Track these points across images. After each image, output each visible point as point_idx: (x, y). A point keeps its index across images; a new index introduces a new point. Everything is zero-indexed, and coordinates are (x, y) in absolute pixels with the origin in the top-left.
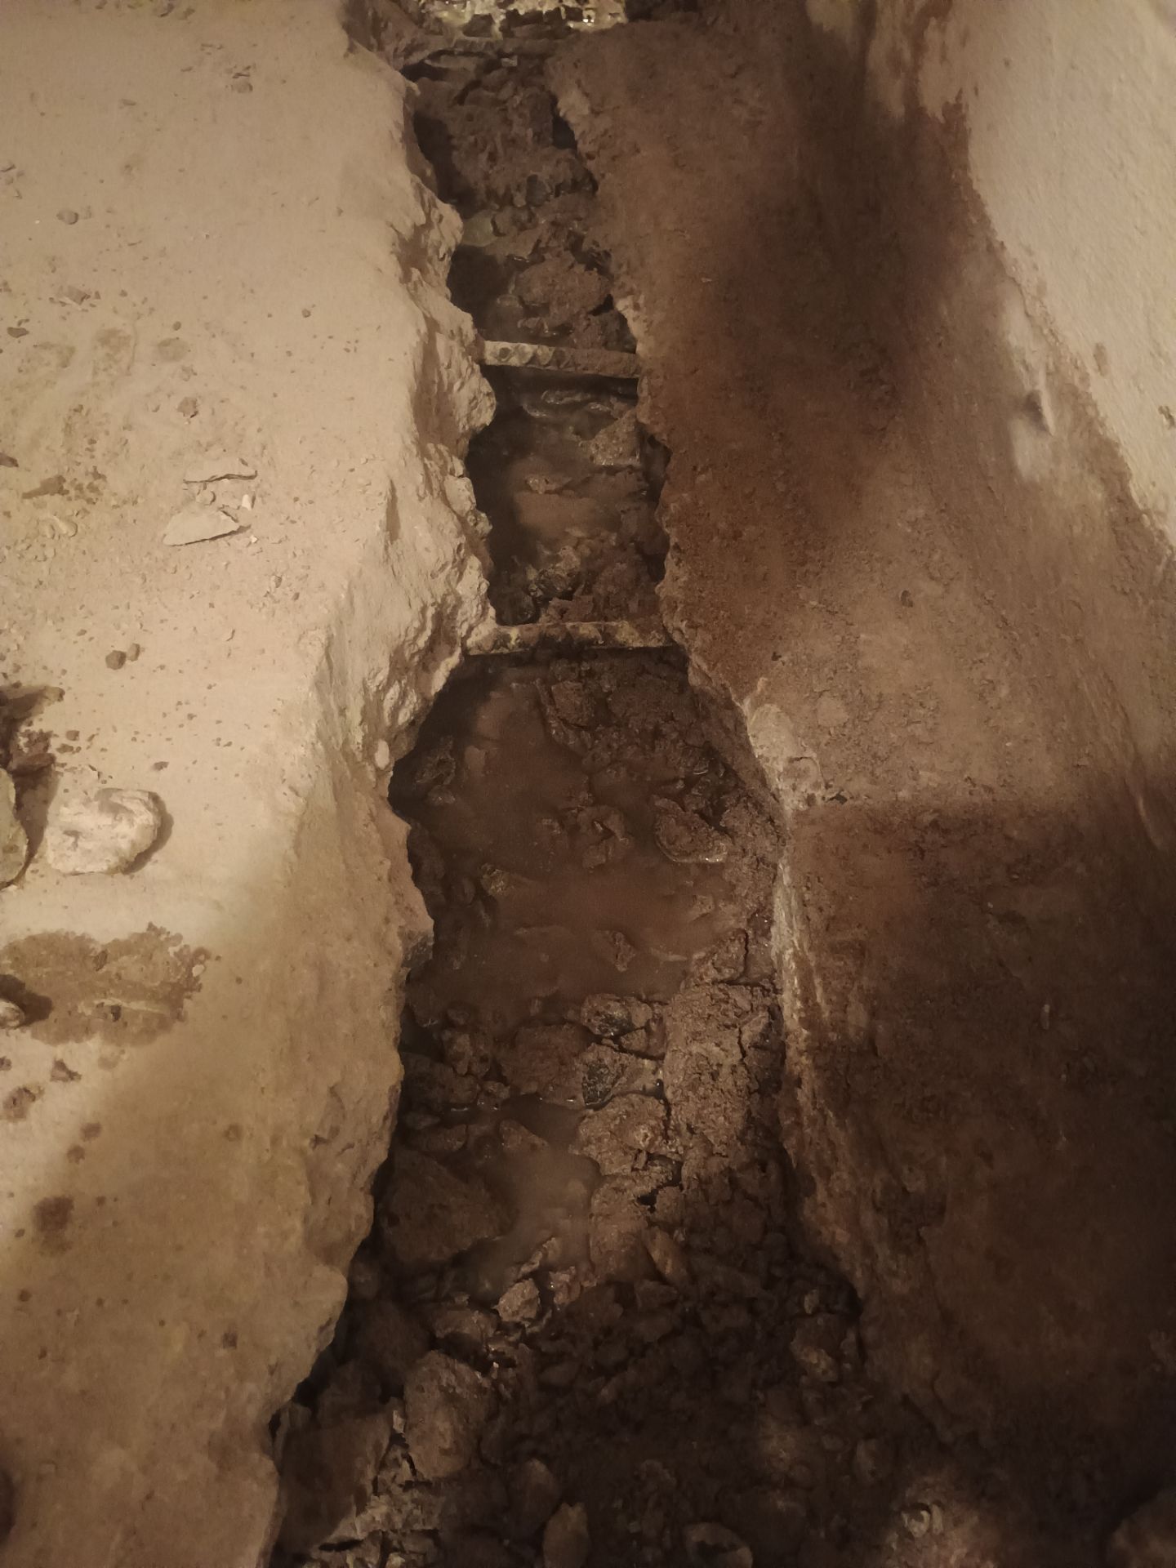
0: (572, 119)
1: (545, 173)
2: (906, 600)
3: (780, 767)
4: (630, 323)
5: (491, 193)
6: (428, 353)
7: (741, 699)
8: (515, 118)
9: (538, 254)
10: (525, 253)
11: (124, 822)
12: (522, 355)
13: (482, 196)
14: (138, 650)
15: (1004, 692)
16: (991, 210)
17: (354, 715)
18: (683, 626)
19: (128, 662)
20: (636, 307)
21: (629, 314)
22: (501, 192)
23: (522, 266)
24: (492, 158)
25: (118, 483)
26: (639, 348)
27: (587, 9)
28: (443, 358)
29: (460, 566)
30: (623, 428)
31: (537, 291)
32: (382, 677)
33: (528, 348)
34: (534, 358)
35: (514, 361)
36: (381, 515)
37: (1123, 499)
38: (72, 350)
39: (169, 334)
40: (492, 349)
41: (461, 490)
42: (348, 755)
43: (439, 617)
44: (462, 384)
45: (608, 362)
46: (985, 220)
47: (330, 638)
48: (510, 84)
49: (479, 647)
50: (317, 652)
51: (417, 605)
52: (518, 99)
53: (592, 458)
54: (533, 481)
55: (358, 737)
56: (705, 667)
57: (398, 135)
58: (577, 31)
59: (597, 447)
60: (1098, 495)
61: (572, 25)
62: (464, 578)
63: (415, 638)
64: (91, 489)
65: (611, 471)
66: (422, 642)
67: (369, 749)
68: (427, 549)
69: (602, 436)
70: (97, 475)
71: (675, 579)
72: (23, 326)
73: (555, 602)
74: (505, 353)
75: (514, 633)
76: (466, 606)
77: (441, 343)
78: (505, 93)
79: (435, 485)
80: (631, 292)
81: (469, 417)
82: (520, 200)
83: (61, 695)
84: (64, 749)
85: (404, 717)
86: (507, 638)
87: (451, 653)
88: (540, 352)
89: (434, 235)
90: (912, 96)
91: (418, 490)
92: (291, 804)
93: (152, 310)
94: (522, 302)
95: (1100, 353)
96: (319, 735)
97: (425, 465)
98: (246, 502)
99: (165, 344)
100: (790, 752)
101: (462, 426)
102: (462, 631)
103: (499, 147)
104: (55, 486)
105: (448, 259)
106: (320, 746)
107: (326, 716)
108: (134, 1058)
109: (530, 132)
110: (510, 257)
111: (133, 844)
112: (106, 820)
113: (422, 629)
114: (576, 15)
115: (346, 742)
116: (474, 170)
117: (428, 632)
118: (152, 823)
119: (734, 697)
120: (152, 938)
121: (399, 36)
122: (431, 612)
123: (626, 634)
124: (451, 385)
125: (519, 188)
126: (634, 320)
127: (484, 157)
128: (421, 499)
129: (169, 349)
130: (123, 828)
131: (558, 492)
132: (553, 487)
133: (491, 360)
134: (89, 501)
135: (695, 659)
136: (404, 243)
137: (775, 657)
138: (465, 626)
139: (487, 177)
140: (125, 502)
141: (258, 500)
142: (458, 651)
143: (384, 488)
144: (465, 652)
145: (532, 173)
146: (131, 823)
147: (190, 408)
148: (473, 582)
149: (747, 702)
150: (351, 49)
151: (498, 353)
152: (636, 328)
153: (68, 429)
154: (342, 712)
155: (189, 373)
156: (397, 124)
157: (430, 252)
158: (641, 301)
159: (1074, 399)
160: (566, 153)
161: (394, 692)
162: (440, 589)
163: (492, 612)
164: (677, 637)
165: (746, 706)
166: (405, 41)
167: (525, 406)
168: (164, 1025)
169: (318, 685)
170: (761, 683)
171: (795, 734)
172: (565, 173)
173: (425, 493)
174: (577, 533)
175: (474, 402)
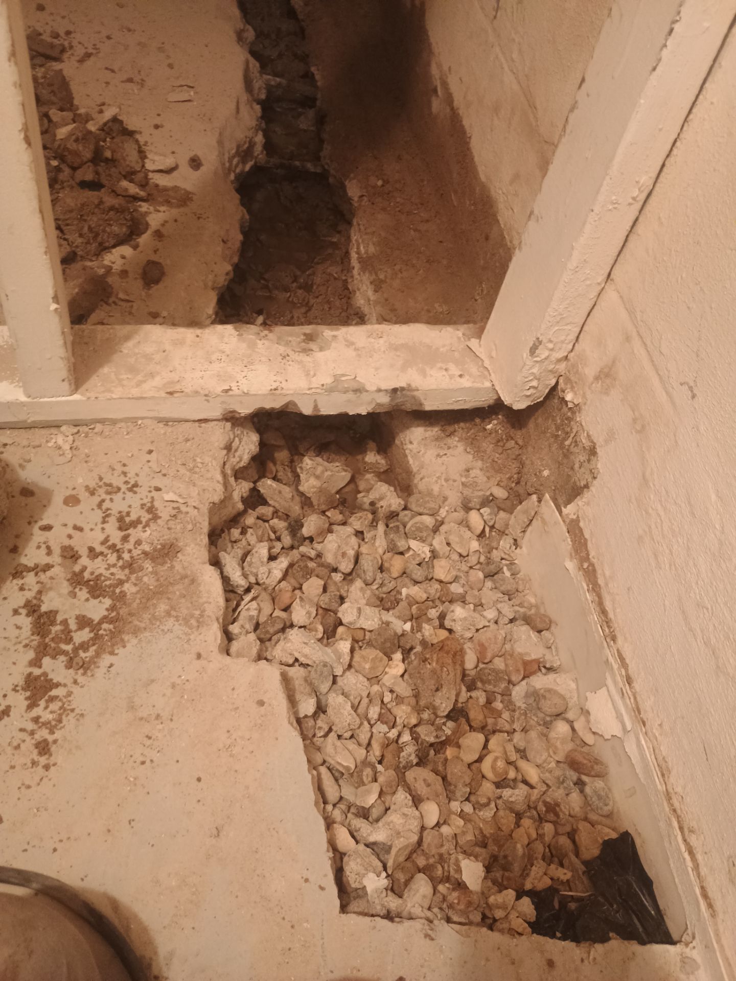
0: (296, 7)
1: (284, 27)
2: (399, 158)
3: (356, 199)
4: (315, 75)
6: (247, 66)
7: (346, 180)
9: (280, 56)
14: (162, 126)
15: (425, 183)
17: (226, 158)
18: (329, 161)
19: (160, 128)
20: (318, 70)
21: (316, 72)
25: (150, 83)
26: (319, 84)
28: (251, 69)
29: (257, 132)
30: (310, 116)
32: (234, 151)
33: (278, 79)
34: (279, 84)
35: (274, 83)
36: (235, 104)
37: (452, 109)
38: (128, 46)
39: (160, 45)
40: (266, 77)
41: (258, 108)
42: (225, 168)
43: (250, 142)
44: (257, 81)
45: (308, 90)
46: (428, 36)
47: (221, 132)
49: (260, 162)
50: (217, 134)
51: (244, 135)
53: (298, 125)
54: (276, 130)
56: (334, 174)
59: (300, 122)
60: (448, 110)
62: (257, 136)
64: (142, 83)
65: (305, 131)
66: (245, 148)
68: (247, 120)
69: (302, 119)
70: (142, 80)
71: (327, 150)
72: (111, 36)
74: (270, 79)
75: (271, 161)
76: (258, 145)
77: (251, 66)
80: (317, 64)
81: (258, 95)
83: (141, 132)
84: (145, 145)
85: (238, 170)
86: (269, 162)
87: (251, 161)
89: (246, 33)
91: (245, 102)
93: (153, 38)
95: (450, 68)
96: (219, 156)
97: (247, 97)
98: (192, 93)
99: (159, 48)
100: (359, 194)
101: (256, 96)
102: (256, 154)
104: (130, 80)
105: (249, 44)
106: (219, 158)
107: (220, 152)
108: (175, 212)
109: (278, 12)
113: (245, 142)
115: (224, 164)
117: (247, 147)
119: (343, 180)
120: (176, 189)
122: (248, 140)
123: (310, 167)
124: (253, 79)
126: (317, 74)
128: (246, 105)
129: (161, 49)
130: (167, 160)
134: (142, 86)
135: (332, 172)
136: (237, 31)
137: (357, 168)
140: (153, 89)
141: (196, 93)
142: (254, 160)
143: (235, 96)
144: (256, 163)
145: (278, 27)
147: (171, 66)
148: (259, 139)
149: (347, 181)
152: (317, 77)
153: (132, 68)
155: (168, 56)
157: (244, 40)
158: (320, 68)
159: (445, 84)
161: (235, 161)
162: (250, 134)
163: (265, 152)
164: (326, 167)
165: (347, 183)
168: (182, 206)
169: (218, 142)
170: (352, 175)
171: (361, 188)
172: (292, 28)
173: (247, 103)
175: (260, 89)
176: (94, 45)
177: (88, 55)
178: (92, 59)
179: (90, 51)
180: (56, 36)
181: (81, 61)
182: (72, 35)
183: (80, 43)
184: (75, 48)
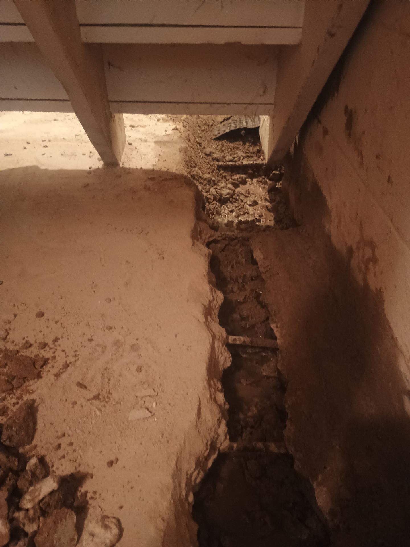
0: (258, 260)
1: (248, 274)
3: (327, 511)
4: (275, 331)
5: (231, 278)
6: (213, 348)
7: (313, 481)
8: (240, 256)
9: (246, 300)
10: (241, 299)
11: (109, 532)
12: (240, 340)
13: (229, 279)
14: (117, 460)
16: (392, 325)
17: (183, 485)
18: (293, 449)
19: (114, 465)
20: (277, 327)
21: (275, 329)
22: (235, 278)
23: (240, 303)
24: (232, 267)
25: (115, 396)
26: (278, 341)
27: (262, 219)
28: (216, 349)
29: (219, 423)
30: (272, 364)
31: (245, 313)
32: (192, 469)
33: (242, 338)
34: (244, 341)
35: (238, 342)
36: (196, 411)
38: (106, 347)
39: (134, 342)
40: (231, 338)
41: (221, 397)
42: (180, 500)
43: (212, 444)
44: (222, 356)
45: (268, 343)
47: (178, 459)
48: (239, 245)
49: (223, 450)
50: (173, 464)
51: (205, 442)
52: (241, 250)
53: (261, 373)
54: (242, 380)
55: (184, 493)
56: (300, 466)
57: (206, 274)
58: (259, 226)
59: (263, 369)
61: (258, 223)
62: (220, 428)
63: (204, 454)
64: (108, 398)
65: (268, 378)
66: (206, 454)
67: (187, 496)
68: (209, 421)
69: (265, 366)
70: (110, 393)
71: (290, 429)
72: (92, 338)
73: (249, 429)
74: (235, 340)
75: (235, 445)
76: (220, 437)
78: (237, 247)
79: (213, 397)
80: (276, 322)
81: (223, 365)
82: (240, 281)
83: (92, 476)
84: (92, 498)
85: (198, 480)
86: (233, 447)
87: (214, 453)
88: (246, 340)
89: (215, 302)
90: (365, 280)
91: (207, 400)
92: (162, 526)
93: (130, 334)
94: (240, 315)
96: (172, 497)
97: (210, 391)
98: (154, 405)
99: (133, 346)
101: (221, 368)
102: (218, 446)
103: (235, 264)
104: (97, 397)
105: (218, 308)
106: (172, 501)
107: (175, 489)
109: (244, 260)
110: (237, 300)
111: (111, 541)
112: (103, 531)
113: (206, 450)
114: (259, 221)
115: (180, 496)
116: (227, 271)
117: (208, 451)
118: (117, 533)
119: (310, 480)
121: (207, 234)
122: (209, 443)
123: (273, 448)
124: (218, 357)
125: (240, 277)
126: (276, 331)
127: (230, 267)
128: (208, 403)
129: (134, 348)
130: (108, 535)
131: (250, 385)
132: (249, 383)
133: (230, 342)
134: (107, 402)
135: (297, 462)
136: (206, 308)
137: (325, 468)
138: (220, 444)
139: (230, 273)
140: (117, 403)
141: (158, 404)
142: (217, 453)
143: (196, 401)
144: (219, 451)
145: (244, 274)
146: (111, 532)
147: (139, 369)
148: (223, 428)
149: (315, 483)
150: (194, 244)
151: (233, 340)
152: (277, 334)
153: (103, 377)
154: (179, 485)
155: (140, 356)
156: (206, 270)
157: (213, 307)
158: (279, 325)
160: (255, 267)
161: (196, 473)
162: (213, 433)
163: (228, 437)
164: (290, 452)
165: (315, 485)
166: (209, 235)
167: (240, 353)
169: (173, 477)
170: (320, 477)
171: (332, 500)
172: (254, 273)
173: (210, 401)
174: (256, 400)
175: (225, 360)
176: (76, 351)
177: (66, 366)
178: (70, 369)
179: (71, 359)
180: (44, 345)
181: (57, 375)
182: (60, 342)
183: (63, 351)
184: (57, 358)
